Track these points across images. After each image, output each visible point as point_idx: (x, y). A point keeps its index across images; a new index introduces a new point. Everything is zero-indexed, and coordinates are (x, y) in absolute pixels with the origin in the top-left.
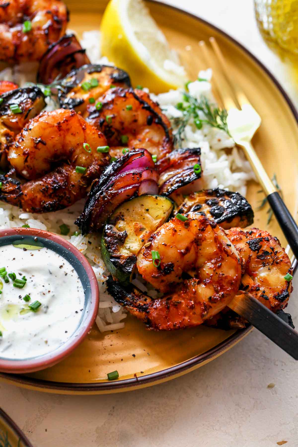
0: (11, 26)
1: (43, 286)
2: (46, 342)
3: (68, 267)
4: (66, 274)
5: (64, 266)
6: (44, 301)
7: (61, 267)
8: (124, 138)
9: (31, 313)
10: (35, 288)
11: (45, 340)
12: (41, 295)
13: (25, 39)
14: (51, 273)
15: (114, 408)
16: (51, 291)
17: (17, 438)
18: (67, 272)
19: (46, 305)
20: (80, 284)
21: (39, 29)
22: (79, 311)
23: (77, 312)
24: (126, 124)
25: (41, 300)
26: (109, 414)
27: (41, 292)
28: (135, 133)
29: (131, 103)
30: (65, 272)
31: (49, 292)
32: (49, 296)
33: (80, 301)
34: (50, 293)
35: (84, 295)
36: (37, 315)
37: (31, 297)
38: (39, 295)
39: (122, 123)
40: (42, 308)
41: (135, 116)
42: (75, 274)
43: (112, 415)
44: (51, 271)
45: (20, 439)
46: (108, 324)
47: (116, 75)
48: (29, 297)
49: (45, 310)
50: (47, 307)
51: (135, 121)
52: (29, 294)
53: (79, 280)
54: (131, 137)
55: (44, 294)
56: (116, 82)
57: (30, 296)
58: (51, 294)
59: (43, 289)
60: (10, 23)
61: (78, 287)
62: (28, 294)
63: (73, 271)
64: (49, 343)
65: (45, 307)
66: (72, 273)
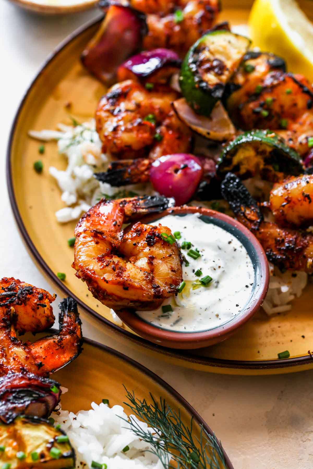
0: (162, 16)
1: (214, 261)
2: (217, 316)
3: (236, 243)
4: (235, 250)
5: (233, 242)
6: (214, 276)
7: (230, 243)
8: (284, 122)
9: (202, 288)
10: (206, 263)
11: (216, 313)
12: (212, 270)
13: (177, 29)
14: (220, 249)
15: (282, 392)
16: (221, 266)
17: (190, 417)
18: (236, 248)
19: (216, 280)
20: (249, 260)
21: (191, 18)
22: (249, 285)
23: (247, 286)
24: (286, 108)
25: (212, 275)
26: (278, 399)
27: (211, 267)
28: (294, 117)
29: (290, 87)
30: (234, 248)
31: (219, 267)
32: (219, 271)
33: (250, 275)
34: (221, 268)
35: (253, 270)
36: (208, 289)
37: (203, 271)
38: (210, 270)
39: (282, 107)
40: (213, 283)
41: (294, 100)
42: (244, 250)
43: (281, 399)
44: (220, 247)
45: (193, 417)
46: (275, 306)
47: (272, 60)
48: (201, 272)
49: (215, 285)
50: (218, 282)
51: (295, 105)
52: (201, 269)
53: (248, 256)
54: (290, 122)
55: (215, 269)
56: (273, 67)
57: (201, 270)
58: (221, 270)
59: (213, 265)
60: (161, 13)
61: (247, 263)
62: (199, 269)
63: (241, 247)
64: (220, 317)
65: (216, 282)
66: (240, 249)
